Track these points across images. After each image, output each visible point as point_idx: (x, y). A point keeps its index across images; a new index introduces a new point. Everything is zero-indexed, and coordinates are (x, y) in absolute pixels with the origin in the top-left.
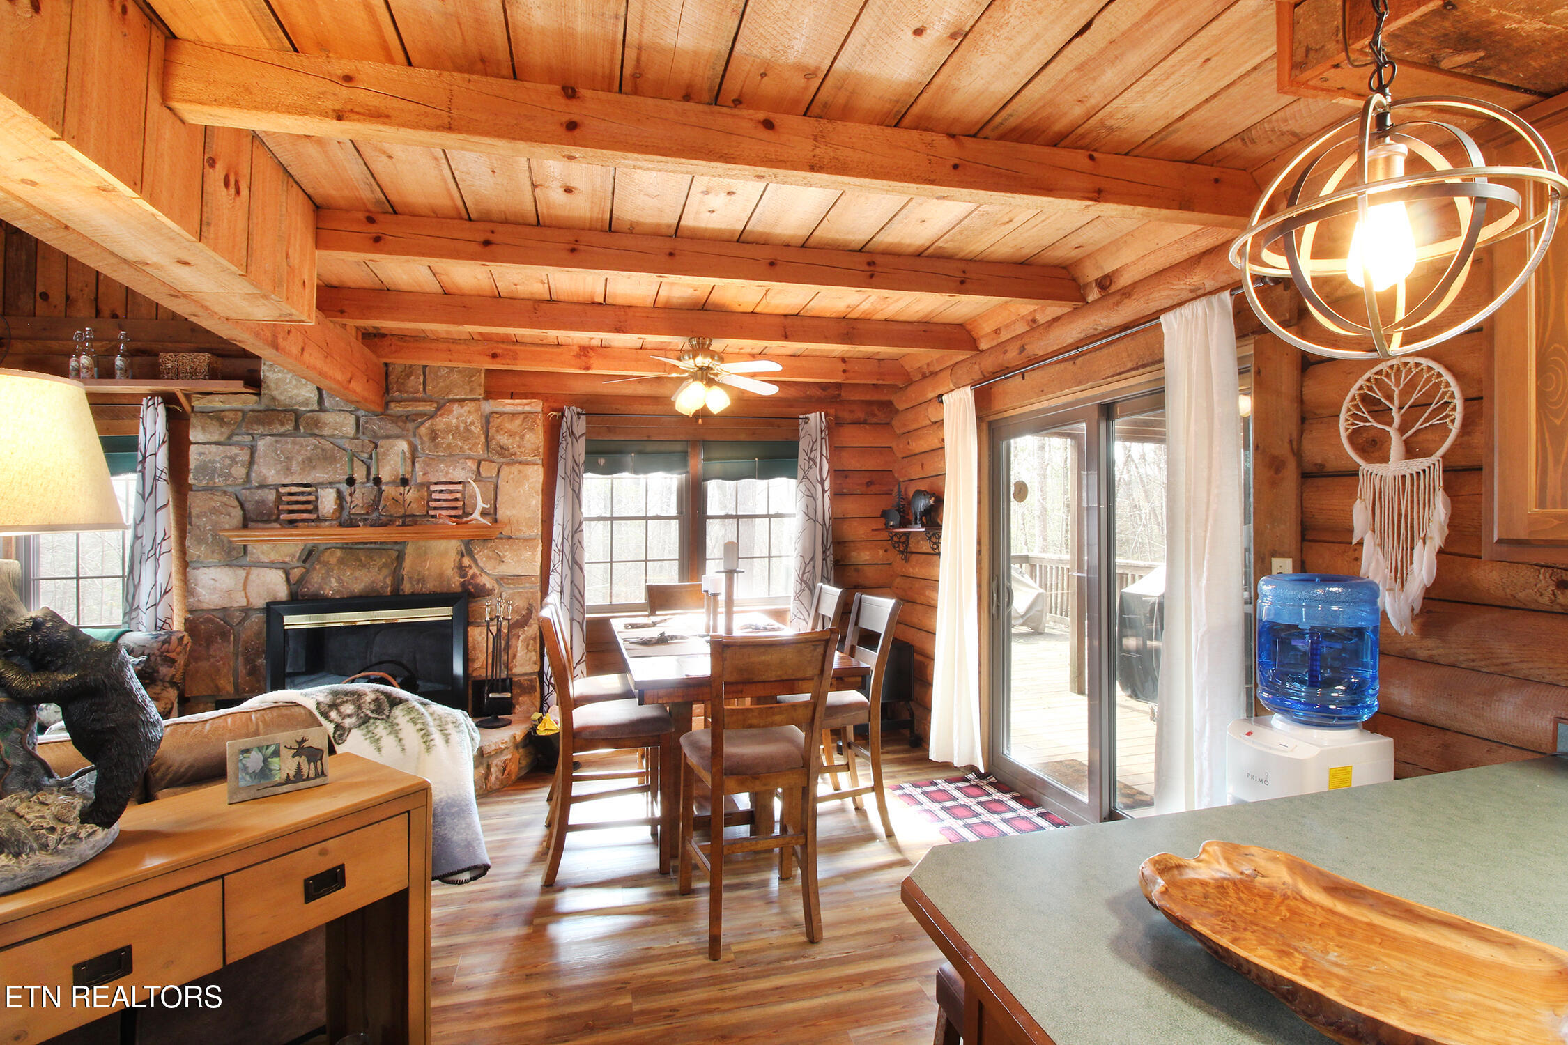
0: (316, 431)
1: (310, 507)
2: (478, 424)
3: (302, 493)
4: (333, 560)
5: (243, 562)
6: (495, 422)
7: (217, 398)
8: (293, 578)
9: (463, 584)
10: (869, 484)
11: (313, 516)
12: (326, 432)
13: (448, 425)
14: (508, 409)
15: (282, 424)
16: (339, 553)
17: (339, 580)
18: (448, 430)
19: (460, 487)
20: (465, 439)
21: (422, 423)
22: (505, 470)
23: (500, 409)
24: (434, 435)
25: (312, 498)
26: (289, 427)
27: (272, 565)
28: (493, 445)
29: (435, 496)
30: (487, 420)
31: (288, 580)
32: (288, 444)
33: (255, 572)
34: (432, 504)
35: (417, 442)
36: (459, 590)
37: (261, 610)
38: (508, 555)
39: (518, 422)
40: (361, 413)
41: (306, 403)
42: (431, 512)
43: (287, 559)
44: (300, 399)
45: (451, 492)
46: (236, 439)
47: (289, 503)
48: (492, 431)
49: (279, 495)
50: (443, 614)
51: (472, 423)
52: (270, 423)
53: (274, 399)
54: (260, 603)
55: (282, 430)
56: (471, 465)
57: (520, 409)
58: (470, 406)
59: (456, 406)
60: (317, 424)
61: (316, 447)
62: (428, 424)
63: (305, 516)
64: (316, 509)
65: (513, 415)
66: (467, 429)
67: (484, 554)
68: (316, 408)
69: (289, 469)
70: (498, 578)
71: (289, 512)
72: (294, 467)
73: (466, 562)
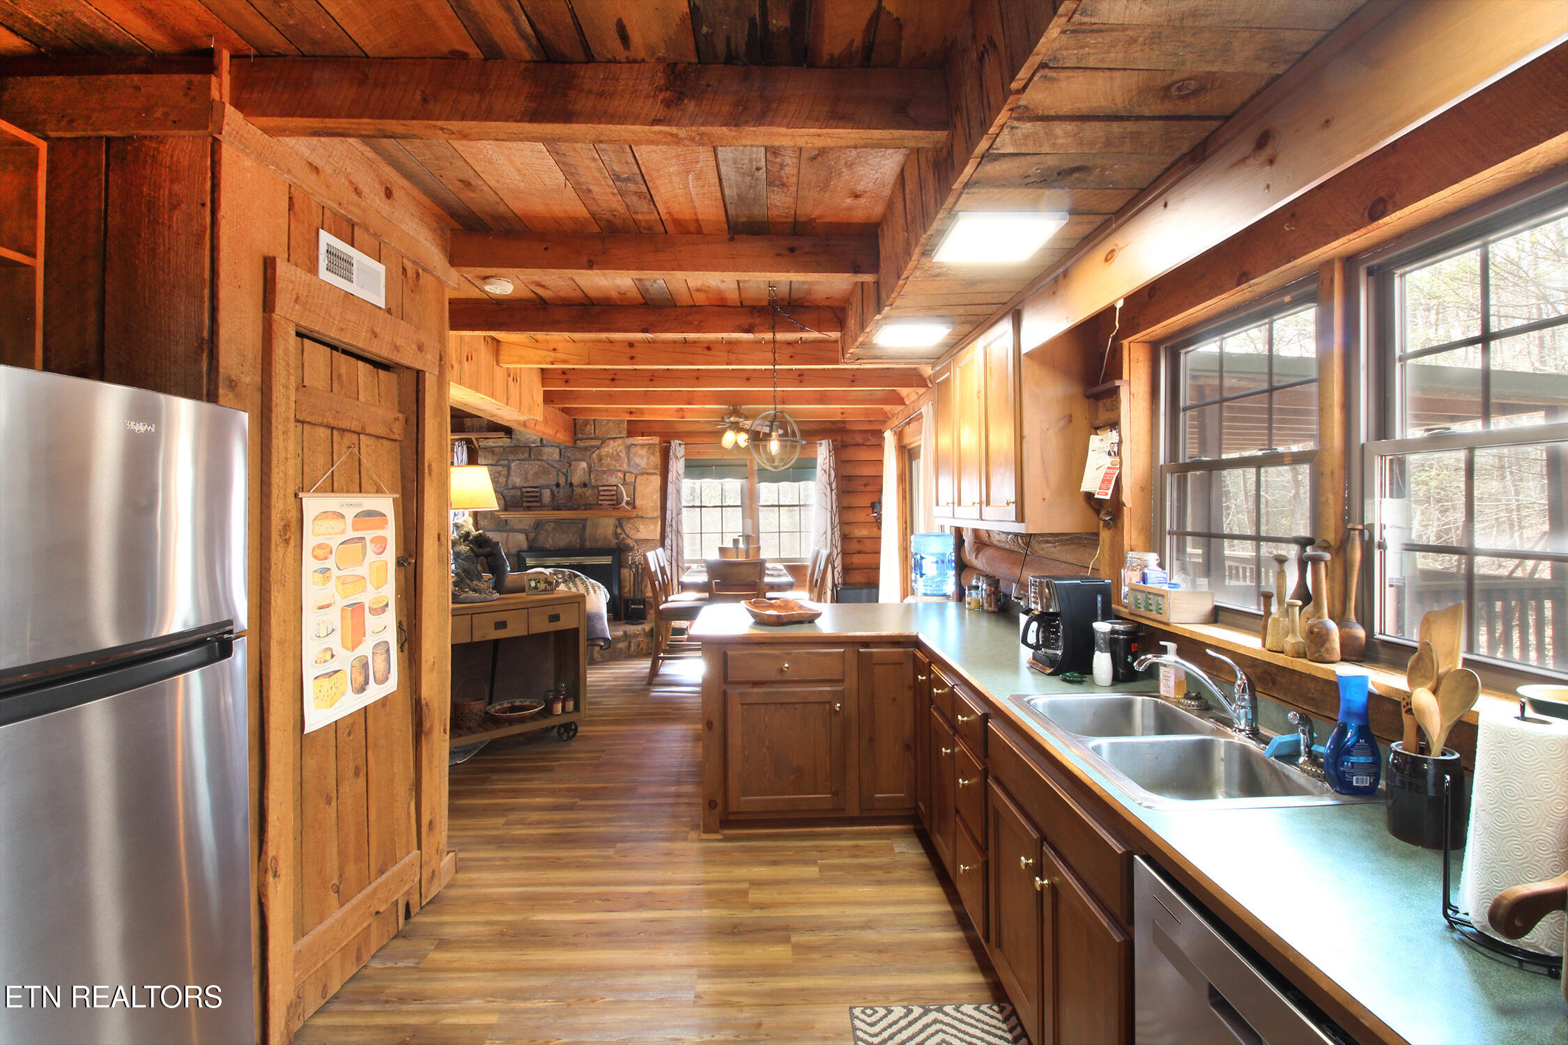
0: (540, 458)
1: (538, 499)
2: (624, 451)
3: (533, 492)
4: (550, 529)
5: (506, 529)
6: (633, 450)
7: (491, 440)
8: (530, 538)
9: (617, 543)
10: (866, 485)
11: (539, 504)
12: (545, 458)
13: (608, 452)
14: (640, 442)
15: (523, 454)
16: (552, 525)
17: (553, 540)
18: (607, 456)
19: (615, 488)
20: (617, 461)
21: (594, 452)
22: (639, 478)
23: (635, 442)
24: (600, 458)
25: (538, 494)
26: (526, 455)
27: (520, 531)
28: (632, 463)
29: (602, 493)
30: (629, 449)
31: (527, 539)
32: (526, 465)
33: (511, 534)
34: (601, 498)
35: (591, 462)
36: (615, 547)
37: (515, 555)
38: (642, 528)
39: (645, 450)
40: (563, 447)
41: (534, 442)
42: (600, 503)
43: (527, 528)
44: (531, 440)
45: (610, 491)
46: (501, 462)
47: (527, 497)
48: (631, 456)
49: (522, 493)
50: (606, 560)
51: (620, 451)
52: (517, 454)
53: (518, 440)
55: (523, 457)
56: (622, 475)
57: (646, 442)
58: (620, 441)
59: (612, 441)
60: (540, 454)
61: (540, 466)
62: (597, 452)
63: (535, 504)
64: (541, 500)
65: (643, 445)
66: (618, 455)
67: (628, 527)
68: (539, 444)
69: (526, 478)
70: (637, 541)
71: (528, 502)
72: (529, 477)
73: (619, 531)
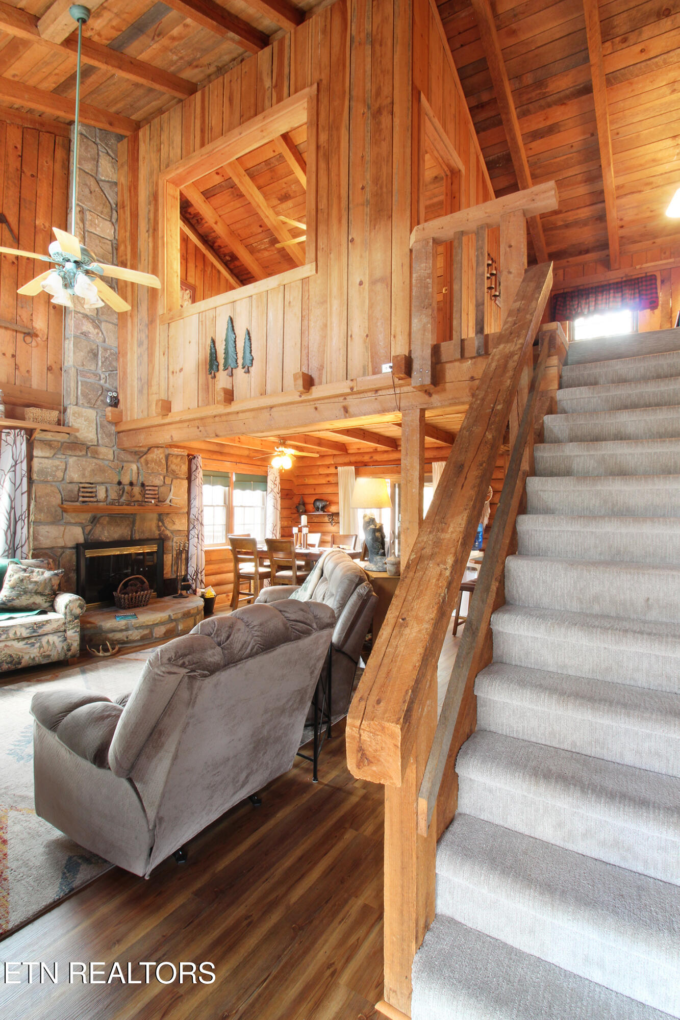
0: (96, 456)
1: (93, 495)
2: (164, 458)
3: (89, 487)
4: (105, 522)
5: (62, 522)
6: (170, 459)
7: (50, 434)
8: (86, 532)
9: (159, 535)
11: (94, 499)
12: (101, 457)
13: (152, 457)
14: (176, 453)
15: (81, 451)
16: (107, 519)
17: (108, 532)
18: (152, 461)
19: (157, 488)
20: (159, 466)
21: (142, 456)
22: (174, 481)
23: (172, 453)
24: (147, 463)
25: (94, 490)
26: (84, 453)
27: (75, 524)
28: (169, 469)
29: (147, 492)
30: (167, 457)
31: (83, 533)
32: (84, 461)
33: (68, 528)
34: (147, 496)
35: (139, 465)
36: (158, 537)
37: (73, 548)
38: (177, 521)
39: (179, 459)
40: (115, 448)
41: (91, 441)
42: (146, 500)
43: (84, 521)
44: (89, 439)
45: (154, 490)
46: (58, 456)
47: (83, 492)
48: (169, 462)
49: (79, 488)
50: (154, 548)
51: (162, 458)
52: (75, 450)
53: (76, 437)
54: (71, 544)
55: (81, 454)
56: (162, 478)
57: (180, 453)
58: (161, 450)
59: (156, 449)
60: (96, 452)
61: (96, 464)
62: (144, 457)
63: (92, 499)
64: (96, 496)
65: (177, 456)
66: (160, 461)
67: (167, 521)
68: (96, 444)
69: (84, 474)
70: (172, 532)
71: (83, 497)
72: (87, 474)
73: (160, 524)
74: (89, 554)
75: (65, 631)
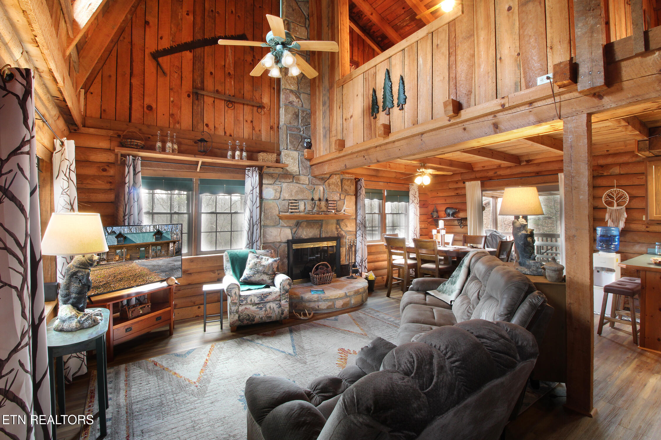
0: (299, 182)
1: (297, 208)
2: (340, 182)
3: (295, 203)
4: (304, 226)
5: (279, 226)
6: (344, 182)
7: (272, 169)
8: (293, 232)
9: (337, 234)
10: (424, 205)
11: (298, 211)
12: (301, 182)
13: (333, 181)
14: (347, 177)
15: (290, 179)
16: (305, 223)
17: (306, 232)
18: (332, 184)
19: (335, 202)
20: (337, 187)
21: (326, 181)
22: (347, 197)
23: (345, 178)
24: (329, 185)
25: (297, 204)
26: (291, 180)
27: (287, 227)
28: (343, 189)
29: (330, 205)
30: (342, 181)
32: (291, 186)
33: (283, 229)
34: (329, 208)
35: (324, 187)
36: (337, 236)
37: (286, 243)
38: (348, 225)
39: (349, 182)
40: (310, 176)
41: (296, 172)
42: (329, 210)
43: (292, 225)
44: (294, 171)
45: (334, 204)
46: (276, 183)
47: (291, 206)
48: (343, 184)
49: (289, 203)
50: (333, 243)
51: (338, 182)
52: (286, 179)
53: (287, 170)
54: (285, 240)
55: (289, 181)
56: (338, 195)
57: (350, 178)
58: (338, 176)
59: (334, 176)
60: (299, 179)
61: (299, 187)
62: (328, 181)
63: (296, 211)
64: (299, 208)
65: (348, 180)
66: (337, 184)
67: (342, 224)
68: (298, 174)
69: (291, 194)
70: (346, 232)
71: (291, 209)
72: (293, 194)
73: (338, 227)
74: (295, 246)
75: (280, 300)
